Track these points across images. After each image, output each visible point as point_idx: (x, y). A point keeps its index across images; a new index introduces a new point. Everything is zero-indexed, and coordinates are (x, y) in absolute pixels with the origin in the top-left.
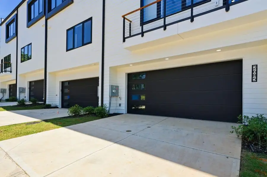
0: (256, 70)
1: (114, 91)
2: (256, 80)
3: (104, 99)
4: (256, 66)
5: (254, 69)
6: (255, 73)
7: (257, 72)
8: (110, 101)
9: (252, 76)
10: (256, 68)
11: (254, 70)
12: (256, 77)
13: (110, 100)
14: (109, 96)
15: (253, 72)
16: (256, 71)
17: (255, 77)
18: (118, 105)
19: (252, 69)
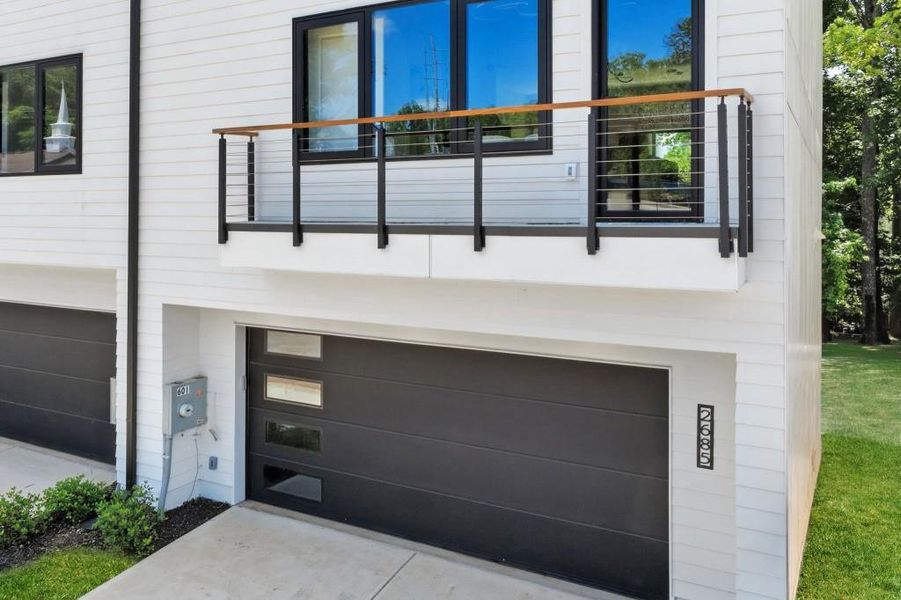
0: (709, 423)
1: (183, 411)
2: (711, 460)
3: (142, 445)
4: (709, 410)
5: (703, 419)
6: (705, 436)
7: (711, 433)
8: (167, 457)
9: (699, 446)
10: (709, 418)
11: (703, 423)
12: (708, 452)
13: (169, 451)
14: (165, 435)
15: (700, 430)
16: (709, 428)
17: (705, 450)
18: (207, 464)
19: (700, 420)
